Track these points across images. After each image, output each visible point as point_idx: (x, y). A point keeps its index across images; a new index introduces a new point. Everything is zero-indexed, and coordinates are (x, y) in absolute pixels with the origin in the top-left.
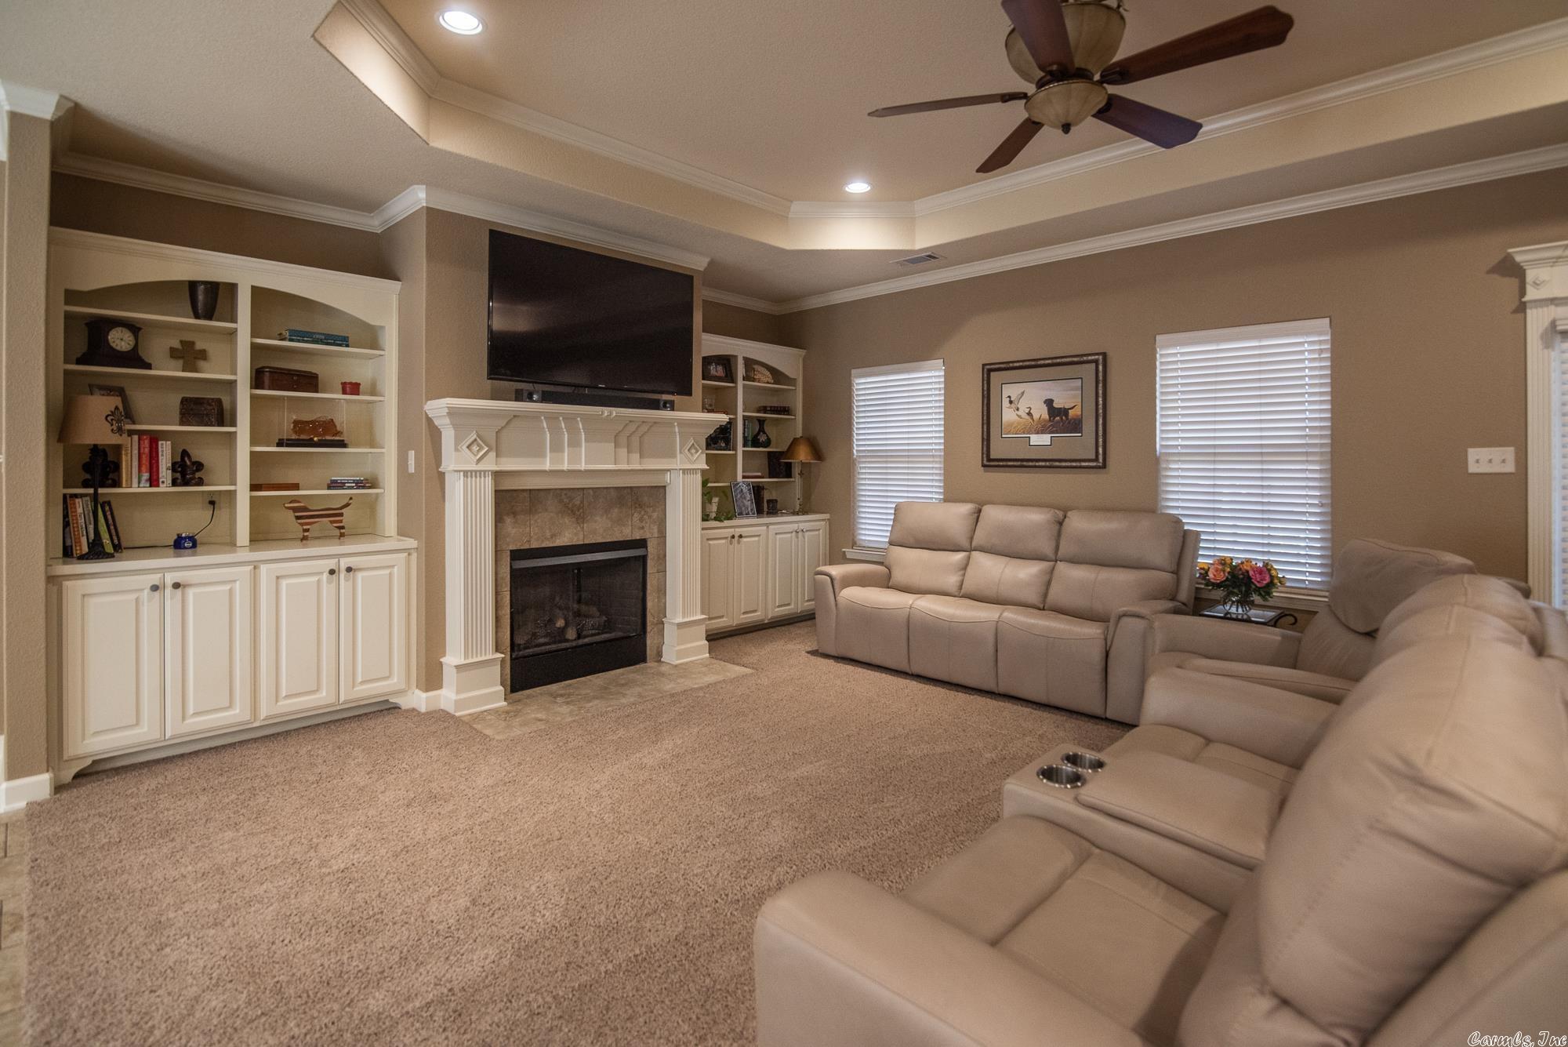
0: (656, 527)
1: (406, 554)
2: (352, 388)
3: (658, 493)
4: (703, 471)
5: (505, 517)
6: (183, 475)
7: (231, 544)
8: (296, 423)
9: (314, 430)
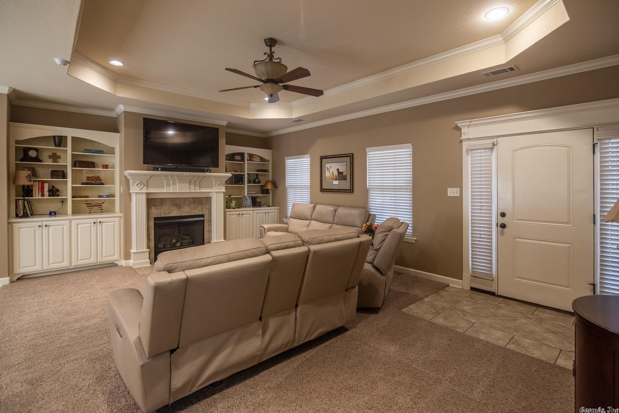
0: (208, 210)
1: (119, 218)
2: (106, 167)
3: (208, 200)
4: (224, 193)
5: (152, 207)
6: (53, 193)
7: (66, 214)
8: (88, 177)
9: (93, 180)
